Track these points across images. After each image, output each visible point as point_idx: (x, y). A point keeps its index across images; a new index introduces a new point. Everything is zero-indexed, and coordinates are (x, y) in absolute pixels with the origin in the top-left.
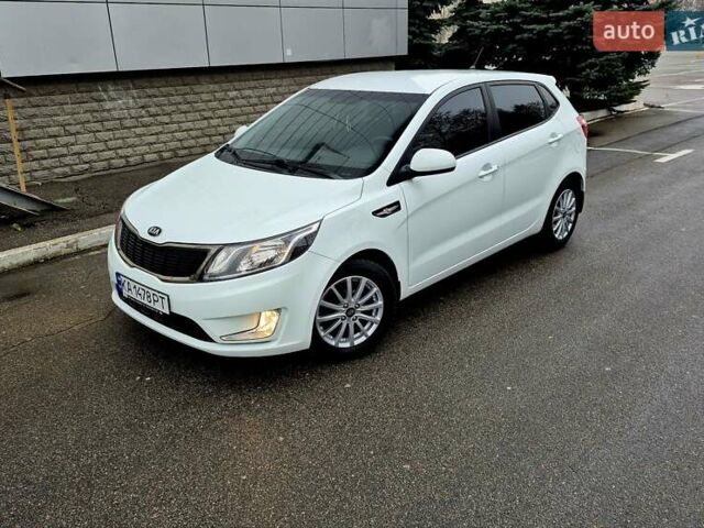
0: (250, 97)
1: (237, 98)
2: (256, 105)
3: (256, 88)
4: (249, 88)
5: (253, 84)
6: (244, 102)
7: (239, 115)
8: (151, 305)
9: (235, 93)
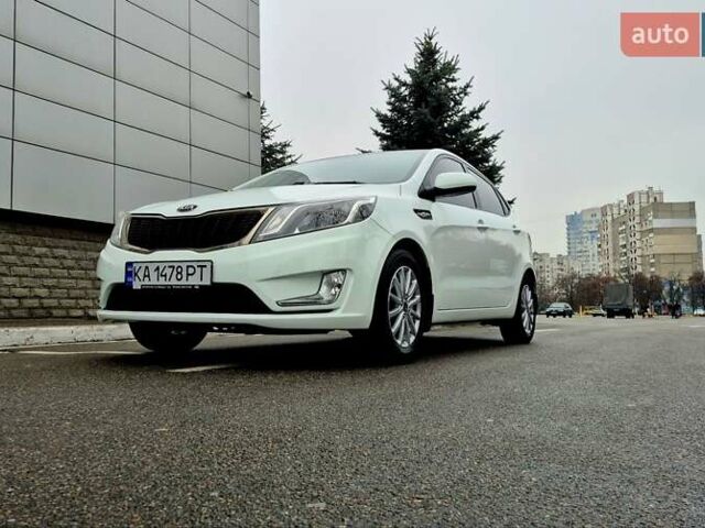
0: (65, 258)
1: (47, 257)
2: (73, 268)
3: (74, 249)
4: (65, 248)
5: (70, 243)
6: (56, 262)
7: (47, 277)
8: (183, 282)
9: (44, 250)
